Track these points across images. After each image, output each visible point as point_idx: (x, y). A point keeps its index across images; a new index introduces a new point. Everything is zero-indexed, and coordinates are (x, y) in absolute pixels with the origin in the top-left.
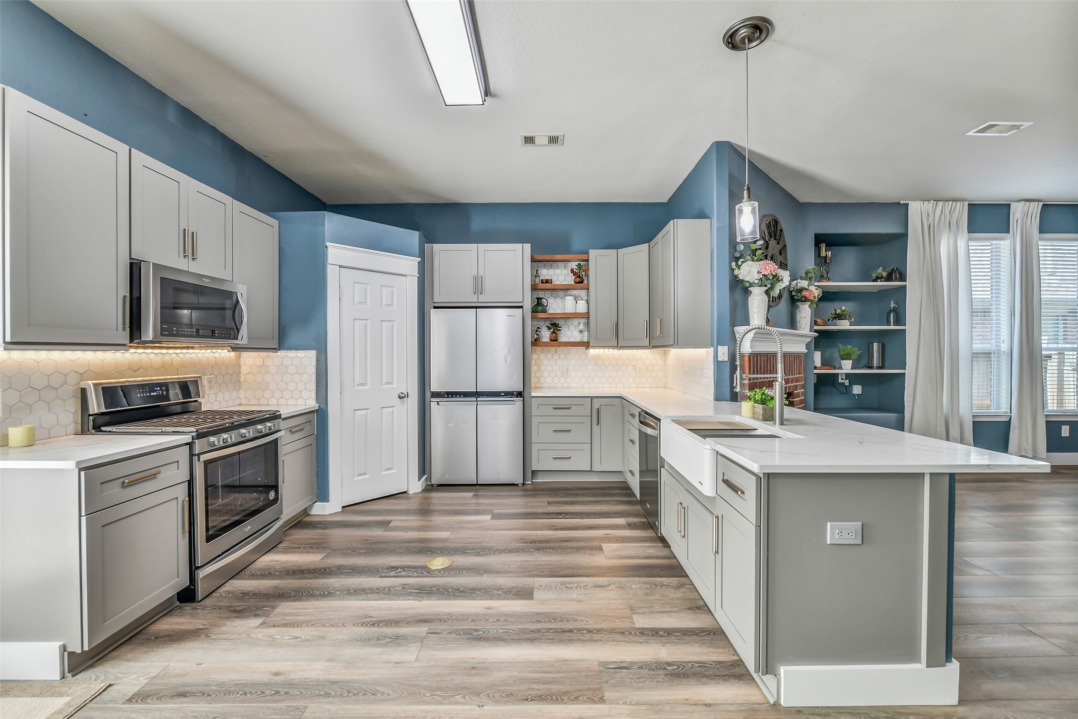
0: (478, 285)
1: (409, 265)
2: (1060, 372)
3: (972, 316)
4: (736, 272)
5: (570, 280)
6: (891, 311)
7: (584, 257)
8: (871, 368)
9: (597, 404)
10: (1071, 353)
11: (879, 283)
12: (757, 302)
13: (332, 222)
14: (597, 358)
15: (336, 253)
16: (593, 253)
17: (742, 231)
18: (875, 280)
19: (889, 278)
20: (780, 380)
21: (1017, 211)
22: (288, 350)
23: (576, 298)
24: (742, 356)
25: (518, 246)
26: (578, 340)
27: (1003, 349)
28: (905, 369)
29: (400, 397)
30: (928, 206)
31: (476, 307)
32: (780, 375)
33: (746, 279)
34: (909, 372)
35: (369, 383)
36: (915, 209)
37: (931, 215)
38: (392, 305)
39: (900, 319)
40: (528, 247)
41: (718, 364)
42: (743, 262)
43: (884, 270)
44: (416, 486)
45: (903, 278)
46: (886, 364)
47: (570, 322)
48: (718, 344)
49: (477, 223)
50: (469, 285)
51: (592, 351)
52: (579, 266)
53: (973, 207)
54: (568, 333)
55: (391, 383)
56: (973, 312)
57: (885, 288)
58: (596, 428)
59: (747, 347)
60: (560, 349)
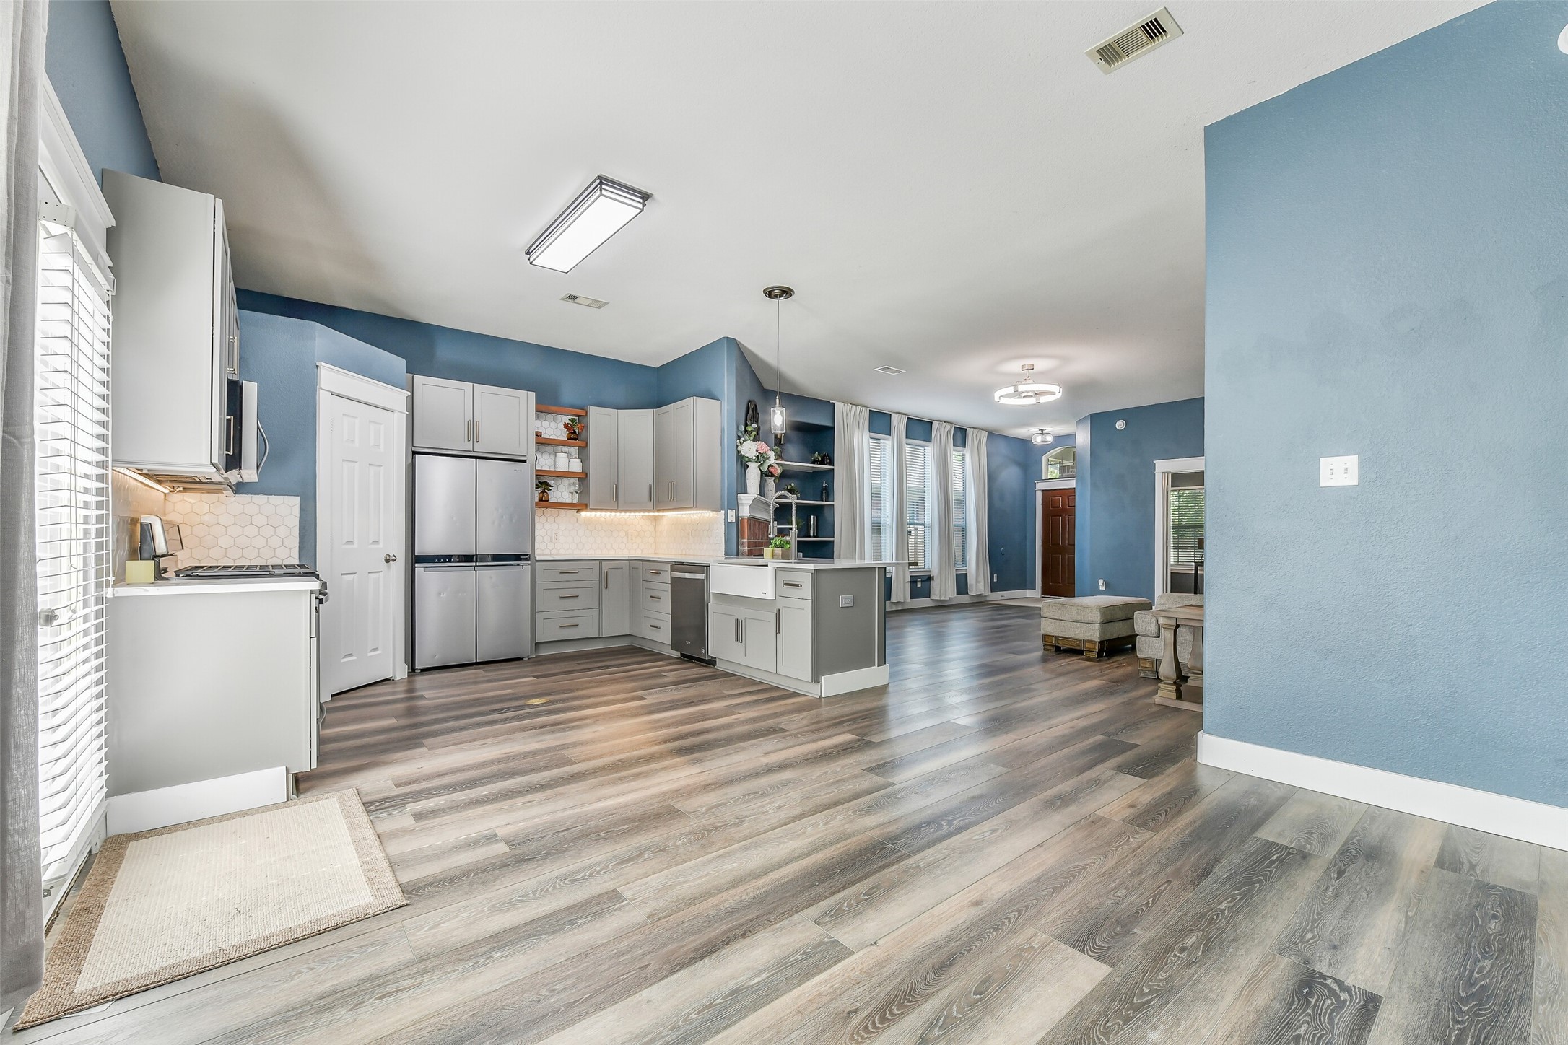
0: (473, 430)
1: (398, 398)
2: (916, 543)
3: (872, 497)
4: (739, 449)
5: (562, 434)
6: (824, 490)
7: (581, 412)
8: (810, 537)
9: (605, 566)
10: (921, 527)
11: (816, 465)
12: (753, 474)
13: (321, 337)
14: (588, 523)
15: (330, 378)
16: (593, 411)
17: (775, 426)
18: (813, 463)
19: (822, 463)
20: (794, 529)
21: (895, 418)
22: (251, 494)
23: (569, 456)
24: (743, 519)
25: (523, 393)
26: (569, 501)
27: (888, 523)
28: (834, 537)
29: (387, 561)
30: (847, 407)
31: (476, 458)
32: (794, 526)
33: (747, 455)
34: (836, 539)
35: (356, 542)
36: (838, 406)
37: (849, 414)
38: (378, 446)
39: (829, 496)
40: (532, 395)
41: (728, 524)
42: (744, 441)
43: (819, 454)
44: (401, 673)
45: (831, 463)
46: (820, 534)
47: (559, 481)
48: (728, 508)
49: (445, 352)
50: (461, 431)
51: (584, 514)
52: (572, 420)
53: (873, 413)
54: (558, 494)
55: (377, 543)
56: (872, 494)
57: (822, 470)
58: (605, 592)
59: (745, 512)
60: (547, 511)
